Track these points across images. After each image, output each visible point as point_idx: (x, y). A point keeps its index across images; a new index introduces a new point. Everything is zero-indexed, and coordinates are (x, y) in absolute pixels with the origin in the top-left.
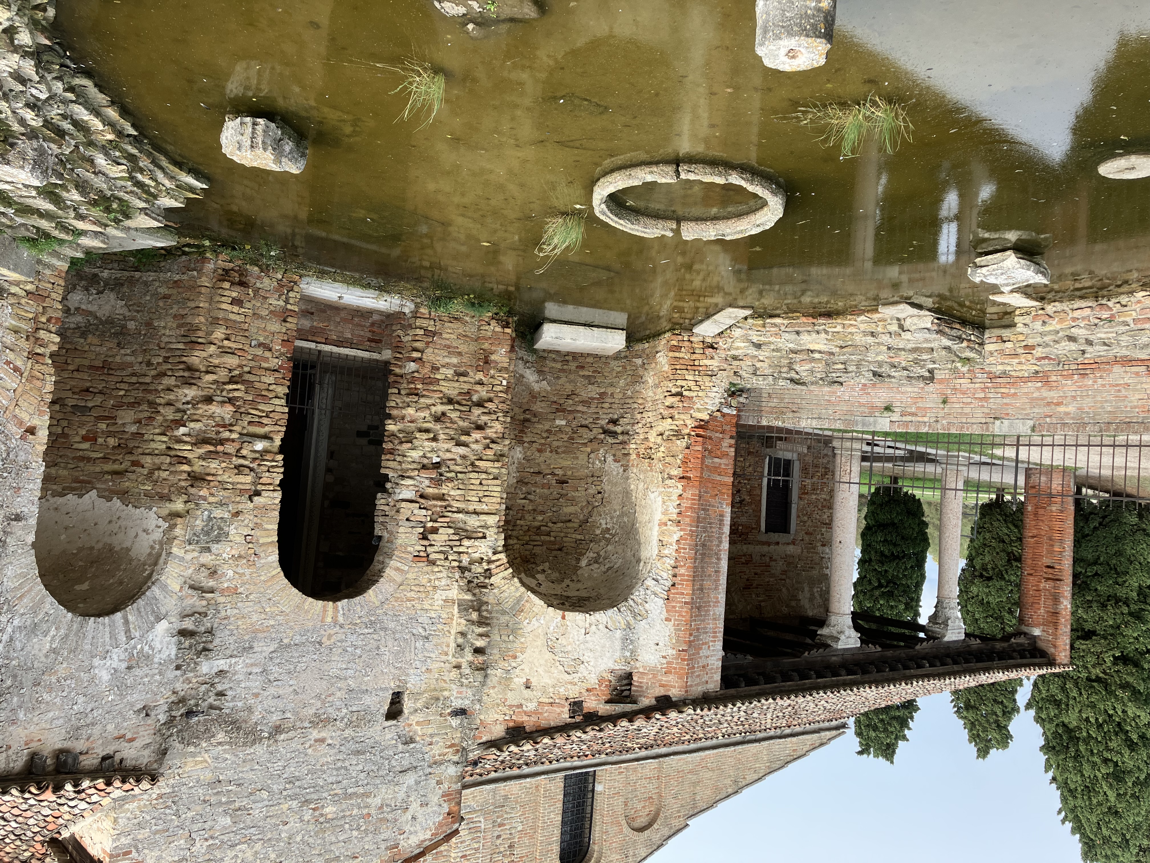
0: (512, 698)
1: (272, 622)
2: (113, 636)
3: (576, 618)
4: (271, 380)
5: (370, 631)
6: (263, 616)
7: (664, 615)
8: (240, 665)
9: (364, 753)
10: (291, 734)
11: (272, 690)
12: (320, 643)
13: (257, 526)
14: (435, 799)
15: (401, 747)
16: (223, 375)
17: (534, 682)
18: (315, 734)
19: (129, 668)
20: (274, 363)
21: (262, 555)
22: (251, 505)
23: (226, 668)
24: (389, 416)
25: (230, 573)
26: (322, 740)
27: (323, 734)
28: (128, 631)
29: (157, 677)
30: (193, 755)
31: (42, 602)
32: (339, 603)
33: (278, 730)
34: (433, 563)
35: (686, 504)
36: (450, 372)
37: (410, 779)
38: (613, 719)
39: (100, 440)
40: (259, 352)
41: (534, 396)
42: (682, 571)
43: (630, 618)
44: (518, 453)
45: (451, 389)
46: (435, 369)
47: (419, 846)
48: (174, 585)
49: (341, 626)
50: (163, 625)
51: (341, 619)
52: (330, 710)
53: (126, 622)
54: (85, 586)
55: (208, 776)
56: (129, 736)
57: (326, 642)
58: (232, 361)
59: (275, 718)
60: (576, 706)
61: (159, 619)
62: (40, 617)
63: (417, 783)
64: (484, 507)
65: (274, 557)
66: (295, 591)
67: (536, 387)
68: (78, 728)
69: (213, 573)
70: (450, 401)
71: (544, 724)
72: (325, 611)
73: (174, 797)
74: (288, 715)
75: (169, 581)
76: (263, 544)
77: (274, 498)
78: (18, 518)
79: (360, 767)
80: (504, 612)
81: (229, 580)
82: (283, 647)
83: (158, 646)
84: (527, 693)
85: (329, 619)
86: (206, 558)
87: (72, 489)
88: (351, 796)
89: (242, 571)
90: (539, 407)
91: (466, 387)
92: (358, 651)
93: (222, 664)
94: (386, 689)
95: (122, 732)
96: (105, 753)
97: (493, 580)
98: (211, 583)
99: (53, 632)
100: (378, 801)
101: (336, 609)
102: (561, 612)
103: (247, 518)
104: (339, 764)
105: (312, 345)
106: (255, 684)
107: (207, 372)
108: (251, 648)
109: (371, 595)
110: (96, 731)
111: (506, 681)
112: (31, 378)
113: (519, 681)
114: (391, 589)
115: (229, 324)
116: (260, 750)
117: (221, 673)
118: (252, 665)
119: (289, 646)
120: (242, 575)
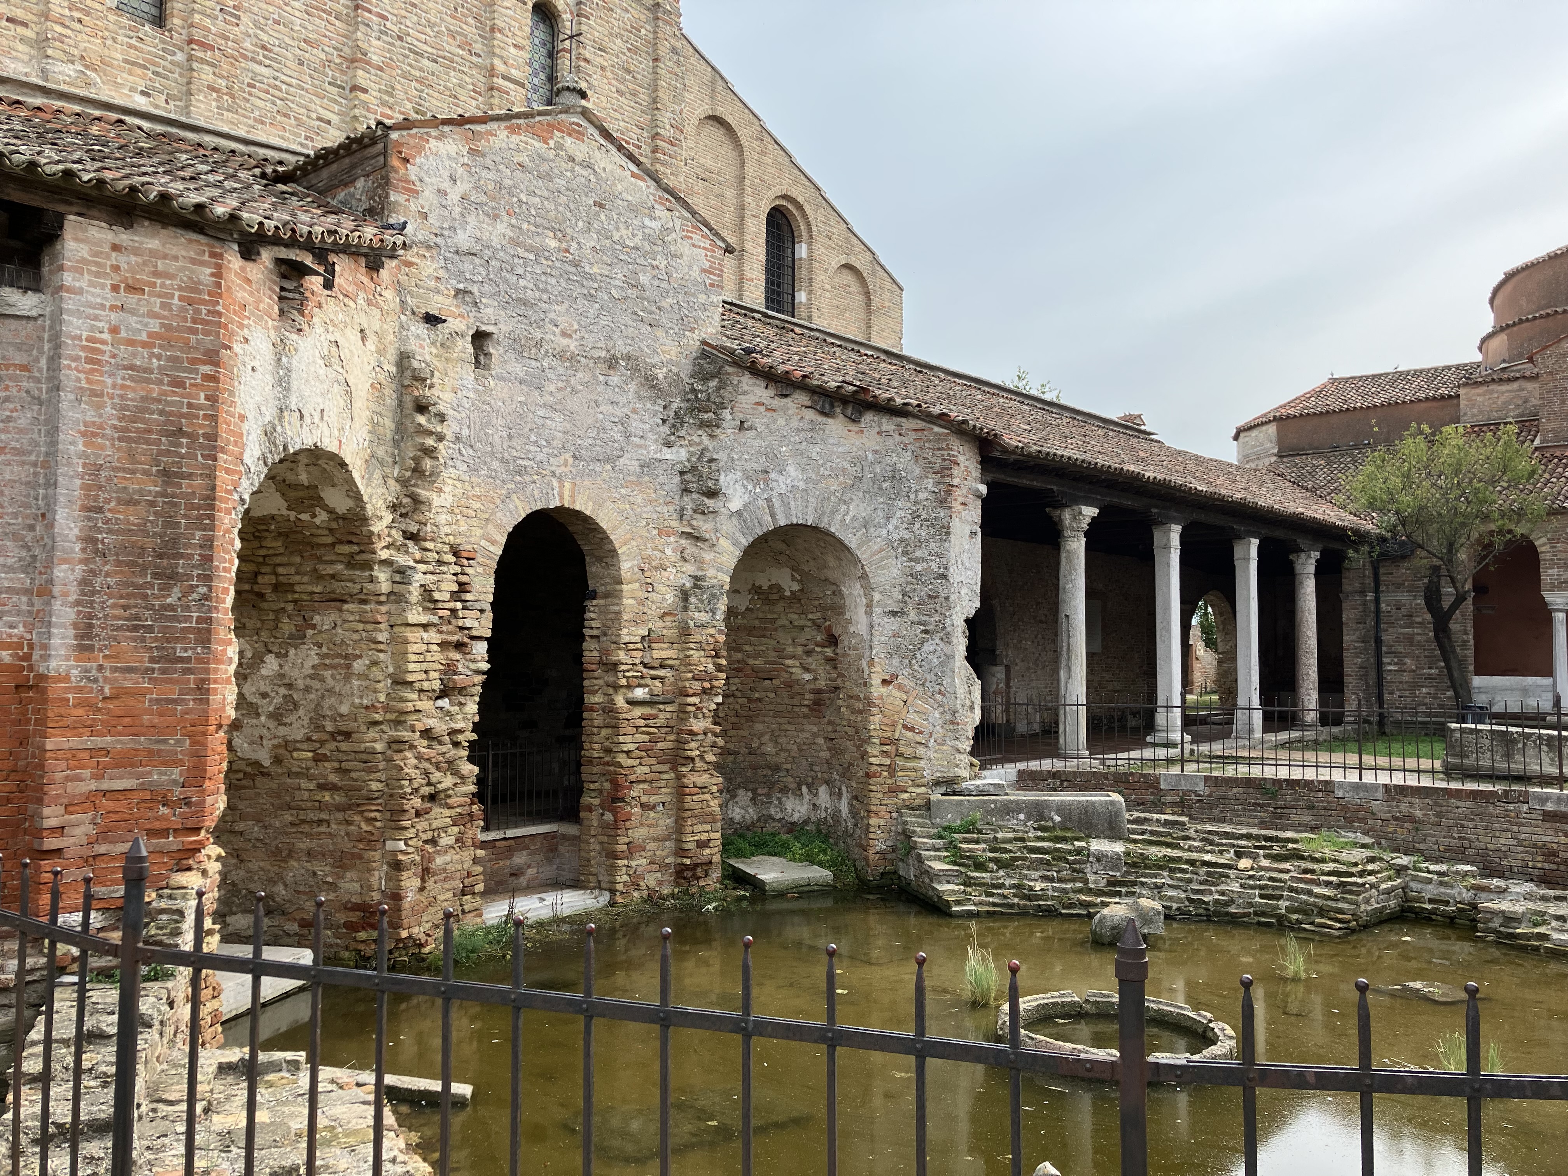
0: (375, 319)
1: (623, 491)
2: (786, 505)
3: (329, 441)
4: (639, 771)
5: (520, 462)
6: (632, 499)
8: (651, 449)
9: (519, 300)
10: (595, 354)
11: (619, 412)
12: (575, 457)
13: (642, 602)
14: (427, 193)
15: (475, 290)
16: (701, 765)
17: (359, 337)
18: (572, 345)
19: (766, 472)
21: (636, 570)
22: (650, 625)
23: (665, 449)
25: (668, 552)
26: (564, 334)
27: (565, 341)
28: (771, 507)
29: (736, 457)
30: (672, 362)
31: (860, 546)
32: (558, 504)
33: (610, 364)
34: (453, 549)
37: (463, 239)
40: (653, 799)
42: (229, 520)
43: (278, 428)
47: (444, 135)
48: (724, 543)
49: (554, 474)
50: (732, 506)
51: (555, 483)
52: (561, 370)
53: (773, 515)
55: (660, 336)
56: (762, 409)
57: (568, 456)
58: (695, 780)
59: (615, 379)
61: (739, 513)
62: (860, 533)
64: (424, 636)
65: (625, 566)
68: (812, 430)
71: (353, 262)
72: (573, 497)
74: (601, 378)
75: (732, 548)
76: (636, 581)
77: (629, 634)
79: (522, 283)
81: (668, 544)
82: (611, 460)
83: (738, 486)
84: (364, 323)
85: (567, 485)
88: (531, 249)
89: (656, 552)
92: (533, 438)
93: (668, 454)
94: (499, 378)
95: (769, 414)
96: (785, 400)
97: (391, 518)
98: (684, 542)
99: (848, 518)
100: (501, 228)
101: (562, 498)
102: (341, 452)
103: (654, 611)
104: (545, 297)
106: (636, 425)
108: (642, 466)
109: (520, 509)
110: (795, 423)
111: (381, 347)
112: (893, 725)
113: (372, 344)
114: (499, 514)
115: (708, 818)
117: (669, 444)
118: (640, 446)
119: (607, 461)
120: (655, 548)
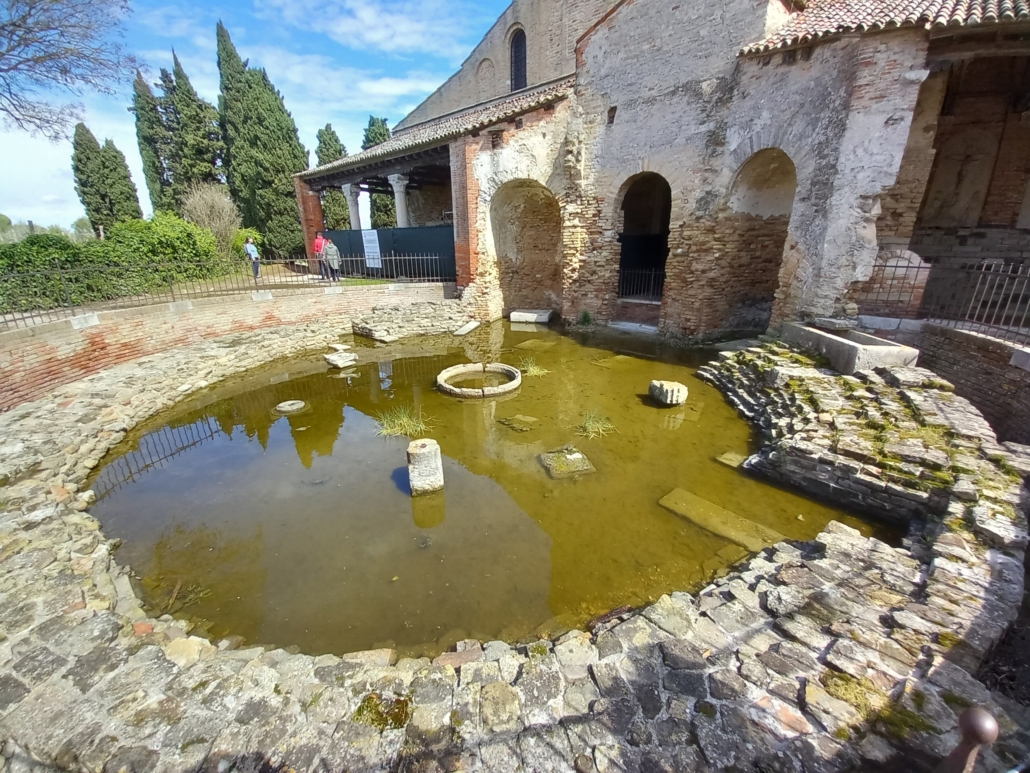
0: (551, 127)
1: (676, 156)
2: (759, 138)
3: (523, 175)
4: (673, 284)
5: (625, 157)
6: (680, 159)
7: (479, 182)
8: (693, 129)
9: (628, 85)
10: (666, 91)
11: (677, 116)
12: (651, 147)
13: (682, 208)
14: (590, 61)
15: (608, 91)
16: (695, 285)
17: (541, 136)
18: (654, 93)
19: (752, 120)
20: (671, 293)
21: (679, 193)
22: (685, 220)
23: (701, 126)
24: (618, 272)
25: (696, 181)
26: (650, 89)
27: (649, 93)
28: (751, 142)
29: (737, 116)
30: (719, 72)
31: (796, 154)
32: (641, 171)
33: (674, 93)
34: (594, 198)
35: (475, 241)
36: (590, 295)
37: (603, 72)
38: (500, 121)
39: (759, 246)
40: (678, 297)
41: (552, 288)
42: (474, 206)
43: (496, 178)
44: (557, 259)
45: (589, 287)
46: (596, 296)
47: (598, 31)
48: (725, 171)
49: (640, 158)
50: (733, 147)
51: (640, 161)
52: (646, 109)
53: (752, 148)
54: (772, 166)
55: (712, 59)
56: (754, 79)
57: (648, 148)
58: (691, 292)
59: (675, 99)
60: (519, 125)
61: (735, 150)
62: (797, 145)
63: (599, 70)
64: (571, 230)
65: (673, 193)
66: (663, 175)
67: (551, 292)
68: (781, 80)
69: (705, 180)
70: (589, 281)
71: (535, 113)
72: (648, 166)
73: (731, 44)
74: (668, 103)
75: (728, 173)
76: (679, 199)
77: (673, 224)
78: (803, 199)
79: (630, 76)
80: (559, 175)
81: (697, 177)
82: (670, 143)
83: (736, 135)
84: (544, 131)
85: (646, 161)
86: (709, 188)
87: (776, 219)
88: (635, 56)
89: (690, 183)
90: (548, 283)
91: (582, 289)
92: (631, 145)
93: (703, 128)
94: (617, 124)
95: (758, 81)
96: (768, 67)
97: (565, 192)
98: (707, 175)
99: (791, 137)
100: (622, 55)
101: (643, 168)
102: (531, 178)
103: (687, 212)
104: (641, 76)
105: (654, 303)
106: (685, 119)
107: (703, 285)
108: (687, 140)
109: (624, 177)
110: (772, 80)
111: (555, 135)
112: (790, 275)
113: (548, 137)
114: (615, 181)
115: (692, 309)
116: (684, 79)
117: (703, 123)
118: (686, 130)
119: (667, 143)
120: (691, 181)
